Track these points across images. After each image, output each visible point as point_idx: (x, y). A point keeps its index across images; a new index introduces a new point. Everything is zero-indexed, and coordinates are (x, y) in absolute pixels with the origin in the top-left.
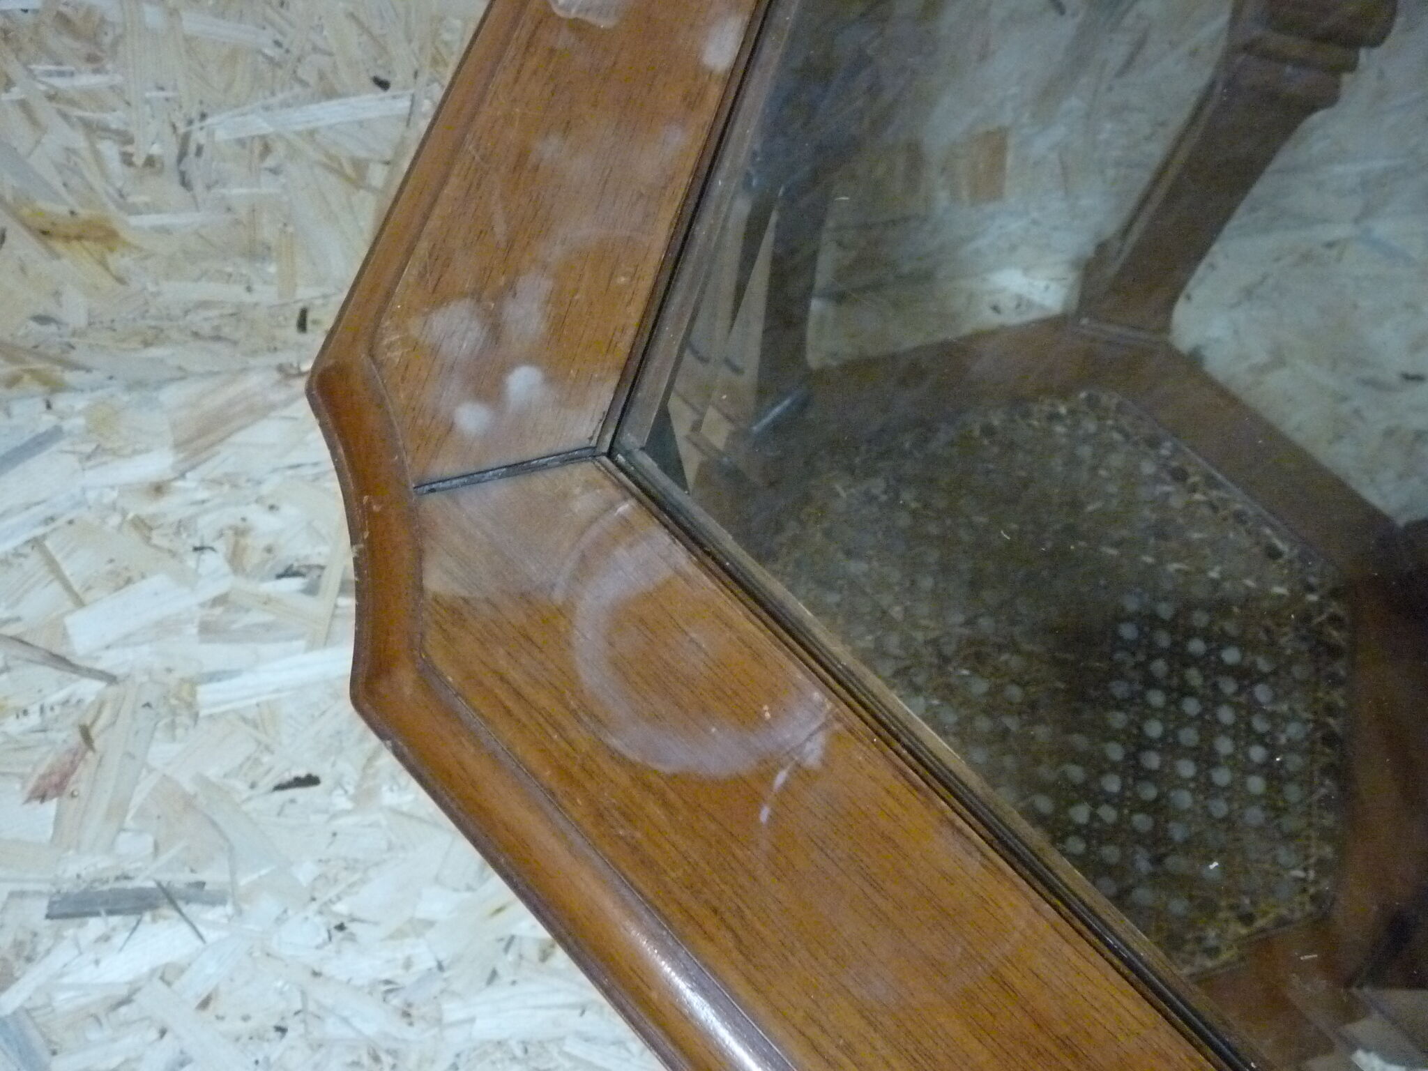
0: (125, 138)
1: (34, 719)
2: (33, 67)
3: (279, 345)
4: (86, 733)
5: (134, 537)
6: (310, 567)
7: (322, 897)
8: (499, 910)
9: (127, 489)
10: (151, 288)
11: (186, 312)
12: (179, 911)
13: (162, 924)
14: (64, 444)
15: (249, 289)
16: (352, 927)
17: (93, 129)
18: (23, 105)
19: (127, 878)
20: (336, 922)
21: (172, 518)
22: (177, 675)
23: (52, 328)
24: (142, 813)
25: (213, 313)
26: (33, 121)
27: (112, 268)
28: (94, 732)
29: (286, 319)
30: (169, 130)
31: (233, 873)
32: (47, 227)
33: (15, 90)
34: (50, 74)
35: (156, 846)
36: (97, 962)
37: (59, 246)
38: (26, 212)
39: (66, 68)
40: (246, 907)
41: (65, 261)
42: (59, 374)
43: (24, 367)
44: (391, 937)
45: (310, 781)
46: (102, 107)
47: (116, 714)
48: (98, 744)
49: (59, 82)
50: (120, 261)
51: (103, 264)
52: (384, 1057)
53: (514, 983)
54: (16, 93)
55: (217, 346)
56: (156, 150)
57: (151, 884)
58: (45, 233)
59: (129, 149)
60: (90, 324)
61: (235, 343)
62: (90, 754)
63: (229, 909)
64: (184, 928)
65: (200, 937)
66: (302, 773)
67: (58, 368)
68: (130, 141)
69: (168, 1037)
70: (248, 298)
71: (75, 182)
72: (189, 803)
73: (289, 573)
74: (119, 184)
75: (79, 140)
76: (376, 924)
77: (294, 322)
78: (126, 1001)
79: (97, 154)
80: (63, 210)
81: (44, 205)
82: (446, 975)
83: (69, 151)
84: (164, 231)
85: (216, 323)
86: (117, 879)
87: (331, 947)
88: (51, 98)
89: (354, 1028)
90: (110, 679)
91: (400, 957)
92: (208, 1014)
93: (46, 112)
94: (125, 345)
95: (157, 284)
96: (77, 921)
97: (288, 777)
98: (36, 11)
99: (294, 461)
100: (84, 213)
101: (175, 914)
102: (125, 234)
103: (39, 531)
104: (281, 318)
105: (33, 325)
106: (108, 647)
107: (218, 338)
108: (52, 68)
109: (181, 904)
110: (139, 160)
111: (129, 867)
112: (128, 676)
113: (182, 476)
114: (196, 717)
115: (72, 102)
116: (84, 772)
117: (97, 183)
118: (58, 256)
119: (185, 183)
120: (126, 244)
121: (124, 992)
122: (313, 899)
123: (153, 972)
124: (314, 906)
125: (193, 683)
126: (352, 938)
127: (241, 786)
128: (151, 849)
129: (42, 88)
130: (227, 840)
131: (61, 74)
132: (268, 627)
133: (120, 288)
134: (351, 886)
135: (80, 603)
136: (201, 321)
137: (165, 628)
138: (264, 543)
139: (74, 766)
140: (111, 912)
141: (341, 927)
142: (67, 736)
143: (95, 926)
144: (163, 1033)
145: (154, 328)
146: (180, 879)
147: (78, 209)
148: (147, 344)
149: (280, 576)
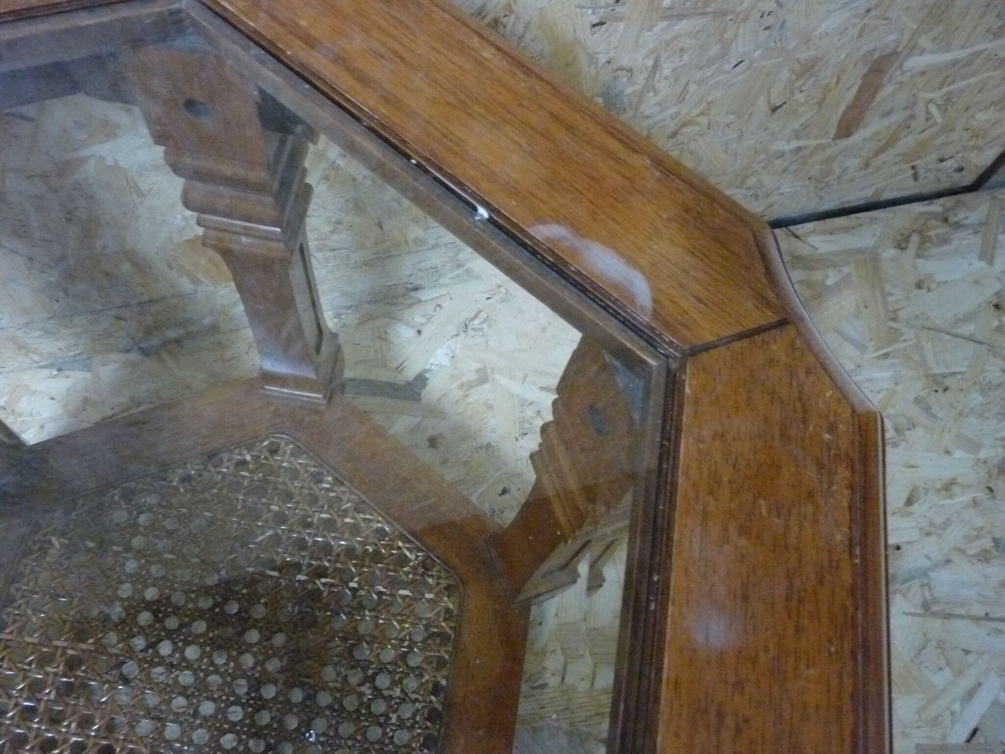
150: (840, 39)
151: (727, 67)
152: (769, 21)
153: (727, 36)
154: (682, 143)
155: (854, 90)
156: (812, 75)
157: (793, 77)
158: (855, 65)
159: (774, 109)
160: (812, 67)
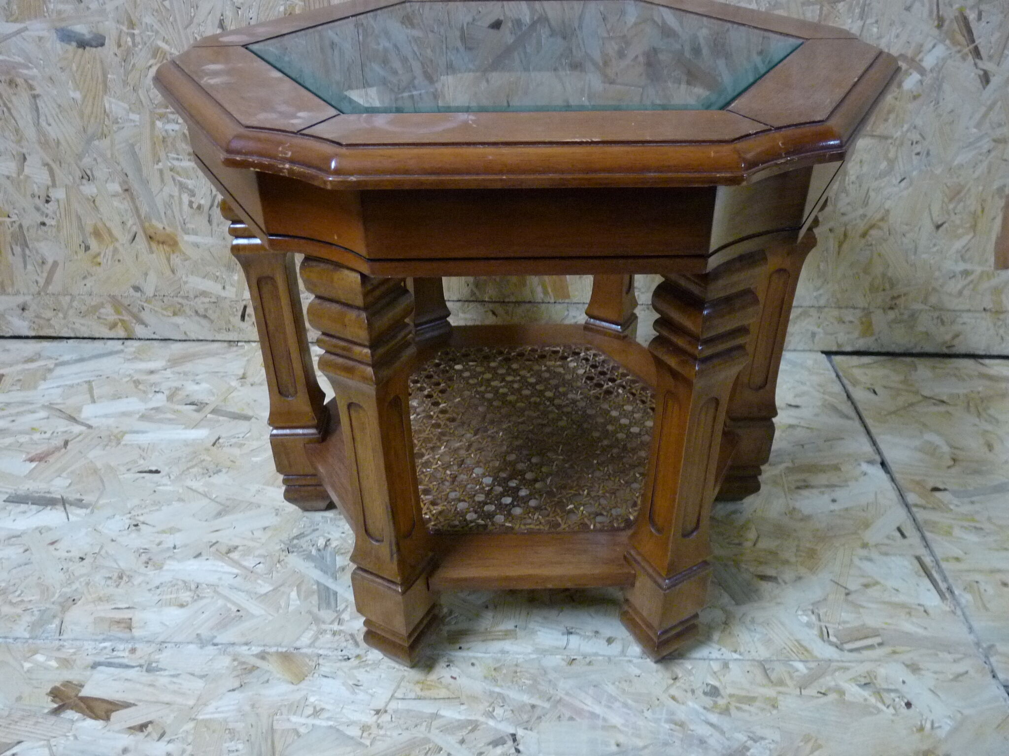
0: (192, 194)
1: (48, 435)
2: (169, 154)
3: (231, 328)
4: (66, 443)
5: (132, 385)
6: (201, 403)
7: (133, 513)
8: (217, 531)
9: (140, 371)
10: (184, 279)
11: (196, 297)
12: (65, 509)
13: (54, 511)
14: (122, 355)
15: (224, 288)
16: (142, 526)
17: (182, 187)
18: (161, 171)
19: (49, 492)
20: (136, 523)
21: (152, 381)
22: (120, 429)
23: (139, 294)
24: (72, 472)
25: (207, 300)
26: (162, 180)
27: (171, 262)
28: (69, 443)
29: (237, 310)
30: (209, 192)
31: (99, 498)
32: (153, 235)
33: (160, 164)
34: (174, 159)
35: (70, 484)
36: (14, 520)
37: (154, 245)
38: (147, 224)
39: (180, 157)
40: (96, 511)
41: (154, 255)
42: (133, 325)
43: (121, 317)
44: (158, 533)
45: (157, 472)
46: (188, 177)
47: (84, 438)
48: (68, 447)
49: (176, 163)
50: (176, 259)
51: (169, 260)
52: (125, 578)
53: (207, 559)
54: (160, 165)
55: (204, 322)
56: (202, 202)
57: (60, 497)
58: (150, 237)
59: (193, 199)
60: (155, 296)
61: (212, 322)
62: (64, 449)
63: (88, 511)
64: (64, 515)
65: (68, 518)
66: (154, 469)
67: (134, 321)
68: (194, 196)
69: (28, 552)
70: (223, 294)
71: (169, 212)
72: (95, 471)
73: (192, 404)
74: (185, 217)
75: (176, 192)
76: (154, 526)
77: (240, 314)
78: (19, 536)
79: (180, 198)
80: (160, 226)
81: (154, 222)
82: (175, 551)
83: (171, 196)
84: (197, 245)
85: (207, 306)
86: (45, 492)
87: (126, 532)
88: (171, 170)
89: (117, 564)
90: (90, 427)
91: (158, 541)
92: (52, 548)
93: (168, 175)
94: (165, 313)
95: (187, 276)
96: (16, 504)
97: (147, 469)
98: (176, 131)
99: (216, 370)
100: (169, 230)
101: (63, 509)
102: (182, 245)
103: (92, 379)
104: (235, 310)
105: (131, 290)
106: (96, 417)
107: (205, 317)
108: (175, 156)
109: (67, 506)
110: (195, 206)
111: (52, 489)
112: (98, 427)
113: (165, 369)
114: (118, 443)
115: (178, 173)
116: (57, 455)
117: (177, 214)
118: (152, 252)
119: (210, 221)
120: (180, 251)
121: (19, 533)
122: (130, 513)
123: (37, 528)
124: (129, 516)
125: (124, 433)
126: (139, 530)
127: (123, 469)
128: (68, 485)
129: (170, 164)
130: (104, 486)
131: (178, 159)
132: (170, 420)
133: (172, 276)
134: (150, 511)
135: (94, 402)
136: (200, 304)
137: (124, 414)
138: (187, 393)
139: (53, 452)
140: (33, 504)
141: (136, 525)
142: (59, 442)
143: (23, 507)
144: (26, 550)
145: (179, 304)
146: (72, 496)
147: (167, 228)
148: (175, 314)
149: (186, 404)
150: (974, 172)
151: (895, 181)
152: (918, 148)
153: (891, 155)
154: (871, 245)
155: (998, 222)
156: (960, 200)
157: (946, 200)
158: (993, 197)
159: (938, 227)
160: (959, 193)
